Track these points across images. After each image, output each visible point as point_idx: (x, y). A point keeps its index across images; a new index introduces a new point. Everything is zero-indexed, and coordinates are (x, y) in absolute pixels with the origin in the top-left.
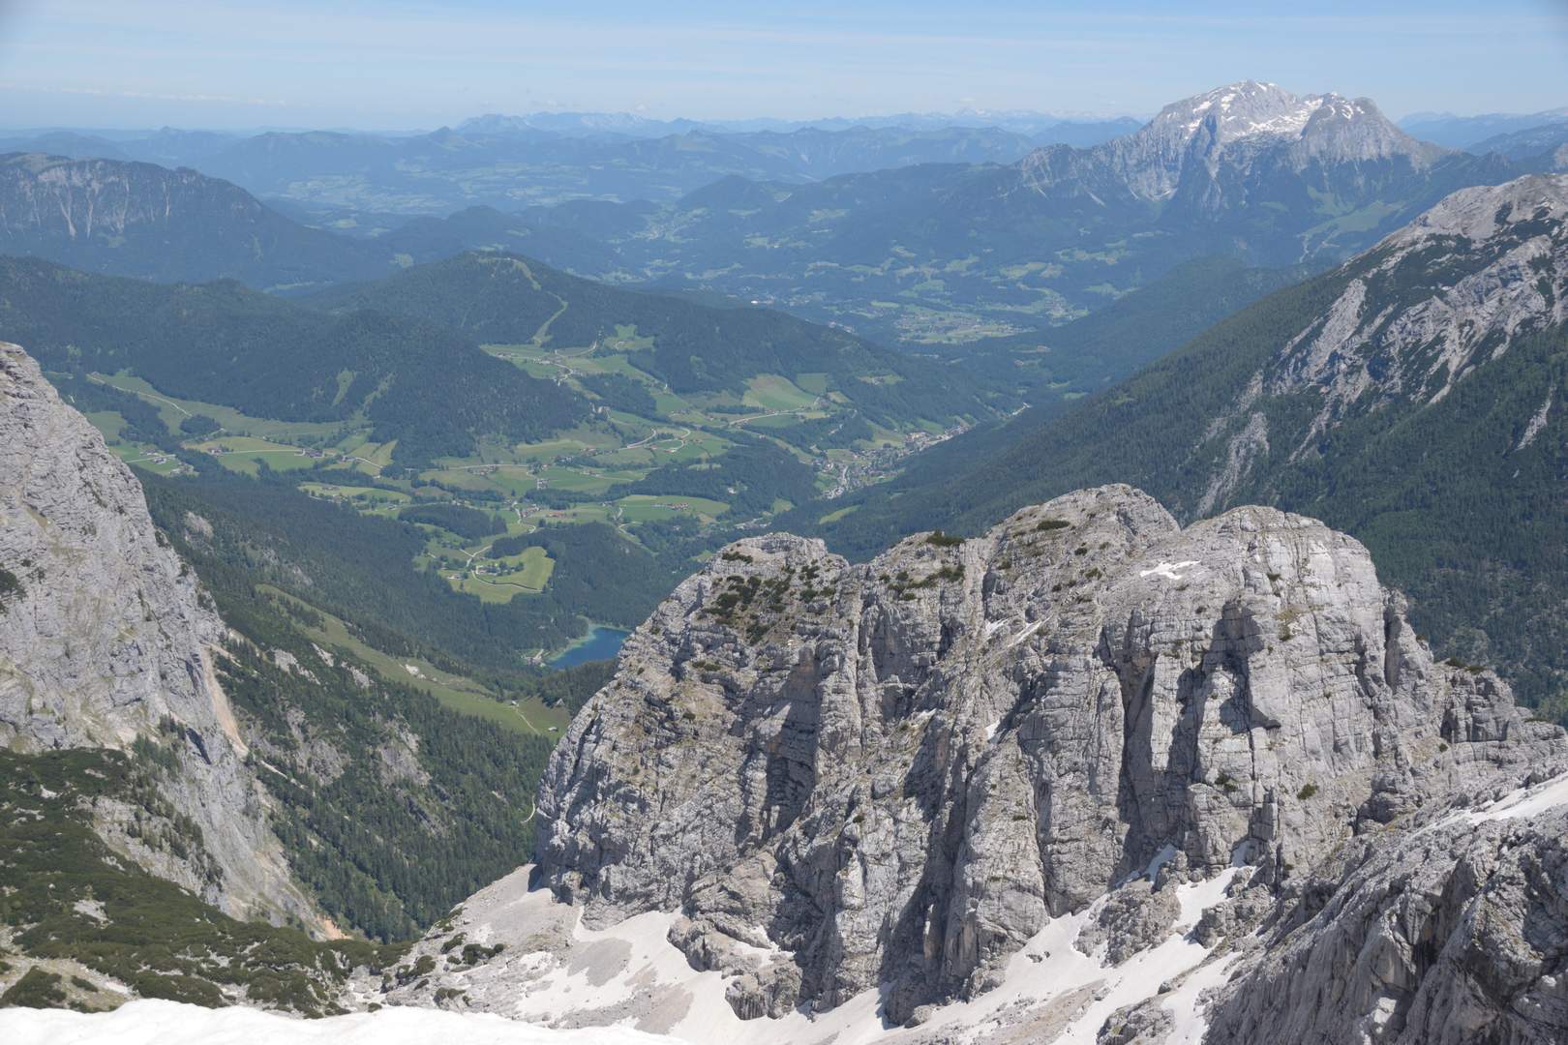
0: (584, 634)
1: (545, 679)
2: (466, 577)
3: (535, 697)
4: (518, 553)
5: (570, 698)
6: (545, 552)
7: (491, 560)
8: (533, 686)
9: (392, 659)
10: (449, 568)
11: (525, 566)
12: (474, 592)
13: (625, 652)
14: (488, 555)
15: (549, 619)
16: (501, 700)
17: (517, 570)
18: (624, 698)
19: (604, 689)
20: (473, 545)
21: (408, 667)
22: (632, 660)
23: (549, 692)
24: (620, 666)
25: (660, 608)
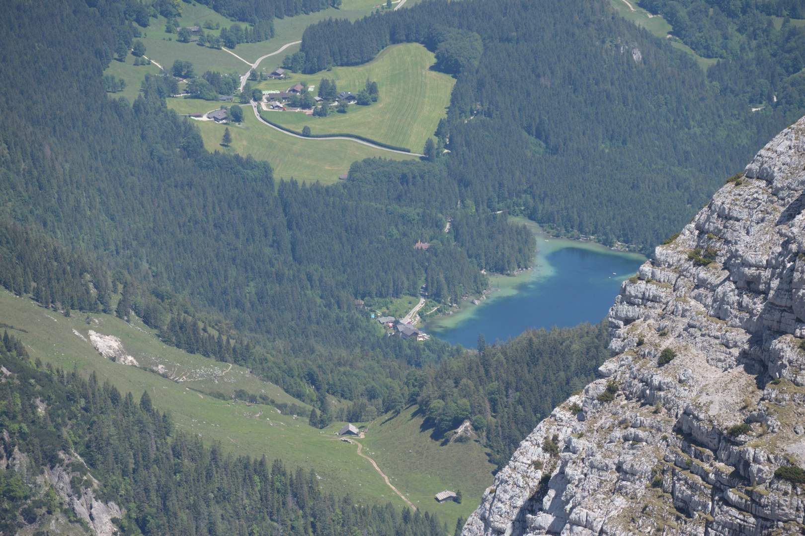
0: (524, 263)
1: (429, 371)
2: (237, 117)
3: (405, 415)
4: (365, 59)
5: (490, 419)
6: (431, 59)
7: (298, 77)
8: (399, 389)
9: (54, 317)
10: (195, 93)
11: (382, 92)
12: (258, 155)
13: (625, 310)
14: (291, 64)
15: (439, 226)
16: (320, 423)
17: (363, 102)
18: (624, 424)
19: (574, 399)
20: (257, 37)
21: (94, 336)
22: (645, 329)
23: (436, 404)
24: (615, 344)
25: (718, 201)
